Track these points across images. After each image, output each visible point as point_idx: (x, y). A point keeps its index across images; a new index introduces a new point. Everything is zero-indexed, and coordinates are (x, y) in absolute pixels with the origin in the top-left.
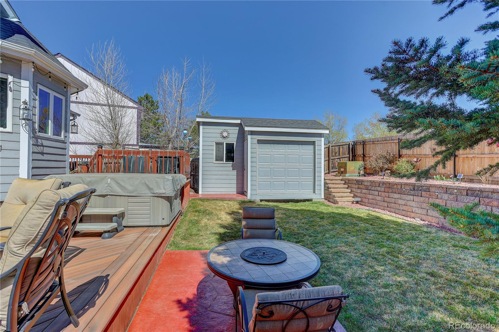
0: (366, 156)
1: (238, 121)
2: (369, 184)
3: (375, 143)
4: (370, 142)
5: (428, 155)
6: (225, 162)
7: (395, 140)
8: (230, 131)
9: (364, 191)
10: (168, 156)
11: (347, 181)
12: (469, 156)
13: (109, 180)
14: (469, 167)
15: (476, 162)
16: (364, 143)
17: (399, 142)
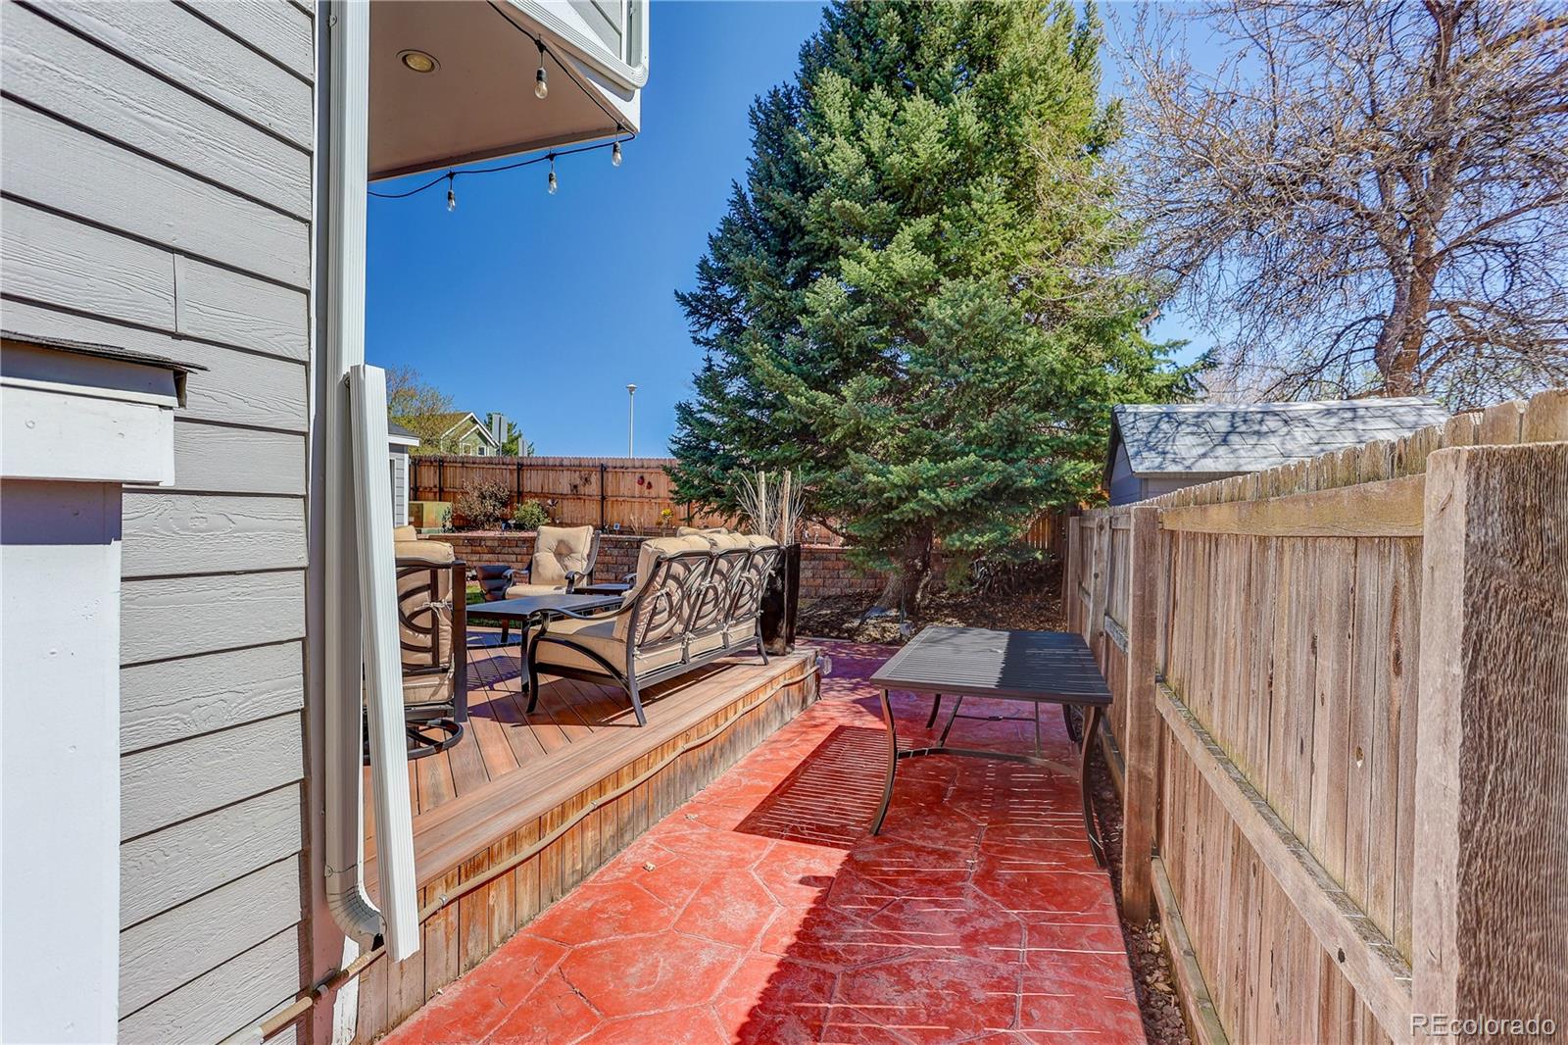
0: (446, 490)
3: (468, 465)
4: (456, 462)
5: (567, 495)
7: (509, 464)
12: (618, 499)
14: (618, 515)
15: (626, 507)
16: (441, 464)
17: (519, 470)
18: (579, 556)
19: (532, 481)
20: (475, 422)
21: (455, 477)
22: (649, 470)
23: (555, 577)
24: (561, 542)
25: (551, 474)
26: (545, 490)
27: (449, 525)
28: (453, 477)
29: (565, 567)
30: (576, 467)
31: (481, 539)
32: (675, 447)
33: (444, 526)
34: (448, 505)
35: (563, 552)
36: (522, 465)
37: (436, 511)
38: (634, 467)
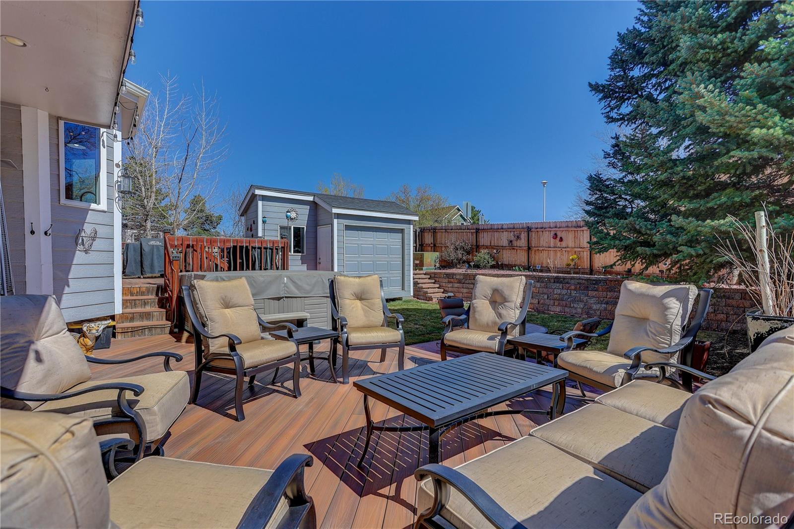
0: (437, 245)
1: (311, 198)
2: (462, 277)
3: (449, 231)
4: (442, 229)
5: (506, 247)
6: (292, 254)
7: (471, 229)
8: (299, 211)
9: (456, 285)
10: (257, 246)
11: (433, 275)
12: (539, 248)
13: (285, 278)
14: (539, 259)
15: (545, 254)
16: (434, 231)
17: (477, 232)
18: (513, 305)
19: (485, 239)
20: (459, 210)
21: (441, 238)
22: (561, 229)
23: (490, 324)
24: (496, 291)
25: (496, 234)
26: (492, 244)
27: (438, 265)
28: (442, 238)
29: (500, 315)
30: (512, 228)
31: (453, 274)
32: (588, 208)
33: (435, 266)
34: (438, 253)
35: (498, 299)
36: (479, 229)
37: (431, 258)
38: (550, 228)
